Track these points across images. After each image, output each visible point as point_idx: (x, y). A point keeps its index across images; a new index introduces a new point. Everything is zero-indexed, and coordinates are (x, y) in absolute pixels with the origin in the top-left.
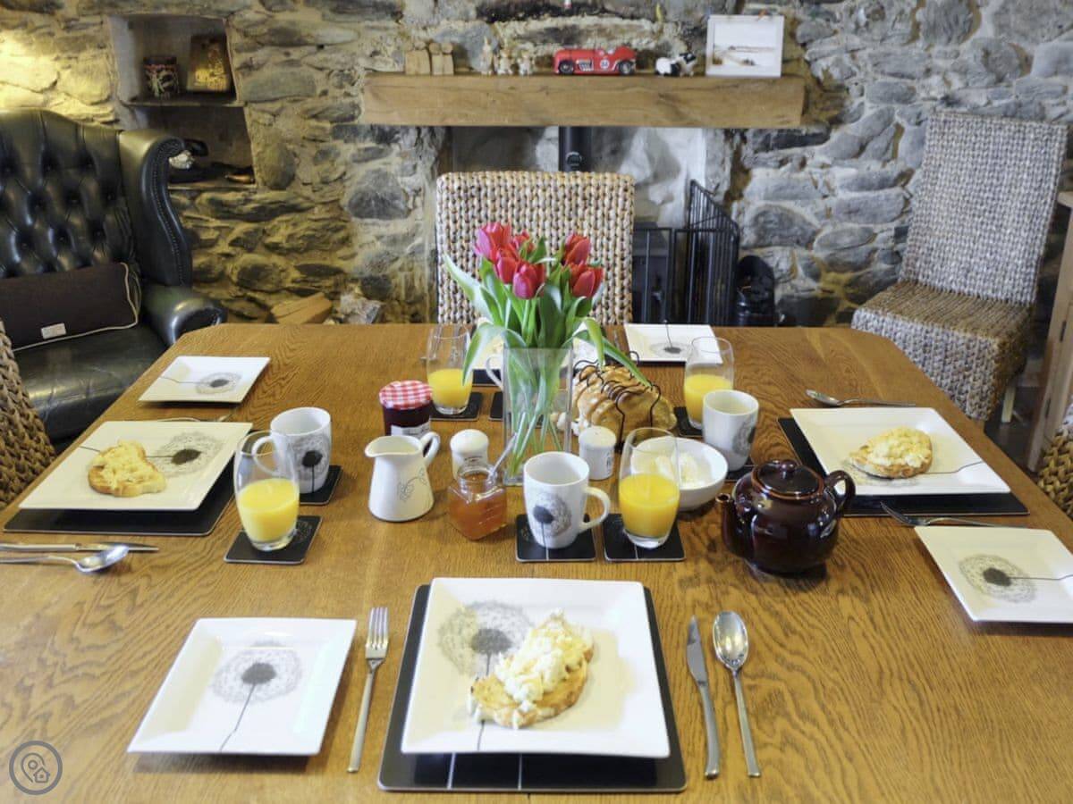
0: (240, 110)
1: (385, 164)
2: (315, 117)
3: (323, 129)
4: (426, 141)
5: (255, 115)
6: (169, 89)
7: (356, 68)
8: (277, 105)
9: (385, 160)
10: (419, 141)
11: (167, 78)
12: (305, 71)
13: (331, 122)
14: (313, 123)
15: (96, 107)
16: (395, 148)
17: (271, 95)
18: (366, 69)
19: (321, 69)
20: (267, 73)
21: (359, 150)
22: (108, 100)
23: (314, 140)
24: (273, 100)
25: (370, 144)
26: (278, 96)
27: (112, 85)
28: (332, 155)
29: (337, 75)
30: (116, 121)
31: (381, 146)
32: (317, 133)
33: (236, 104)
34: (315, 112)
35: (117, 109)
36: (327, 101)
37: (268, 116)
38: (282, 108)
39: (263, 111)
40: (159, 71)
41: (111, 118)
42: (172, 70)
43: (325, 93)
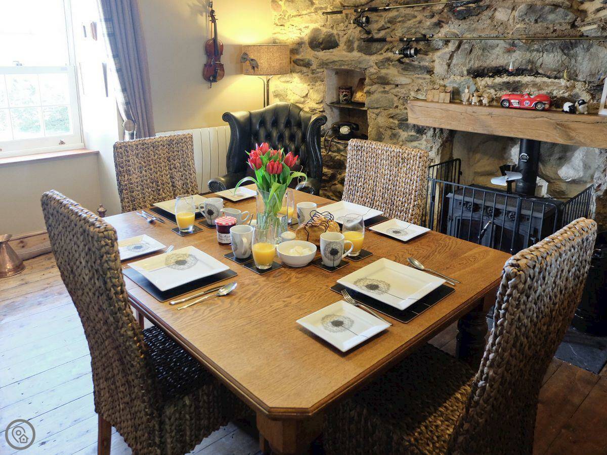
0: (366, 111)
1: (419, 144)
2: (392, 117)
3: (395, 123)
4: (438, 135)
5: (371, 114)
6: (345, 100)
7: (410, 96)
8: (378, 111)
9: (419, 142)
10: (434, 135)
11: (345, 95)
12: (390, 96)
13: (398, 121)
14: (391, 120)
15: (318, 105)
16: (424, 136)
17: (376, 106)
18: (414, 97)
19: (396, 96)
20: (376, 96)
21: (408, 136)
22: (321, 102)
23: (391, 128)
24: (377, 108)
25: (413, 133)
26: (378, 106)
27: (324, 97)
28: (397, 137)
29: (402, 99)
30: (323, 111)
31: (418, 135)
32: (392, 125)
33: (364, 109)
34: (392, 115)
35: (324, 107)
36: (398, 111)
37: (374, 115)
38: (380, 112)
39: (373, 113)
40: (342, 92)
41: (322, 110)
42: (348, 92)
43: (397, 107)
